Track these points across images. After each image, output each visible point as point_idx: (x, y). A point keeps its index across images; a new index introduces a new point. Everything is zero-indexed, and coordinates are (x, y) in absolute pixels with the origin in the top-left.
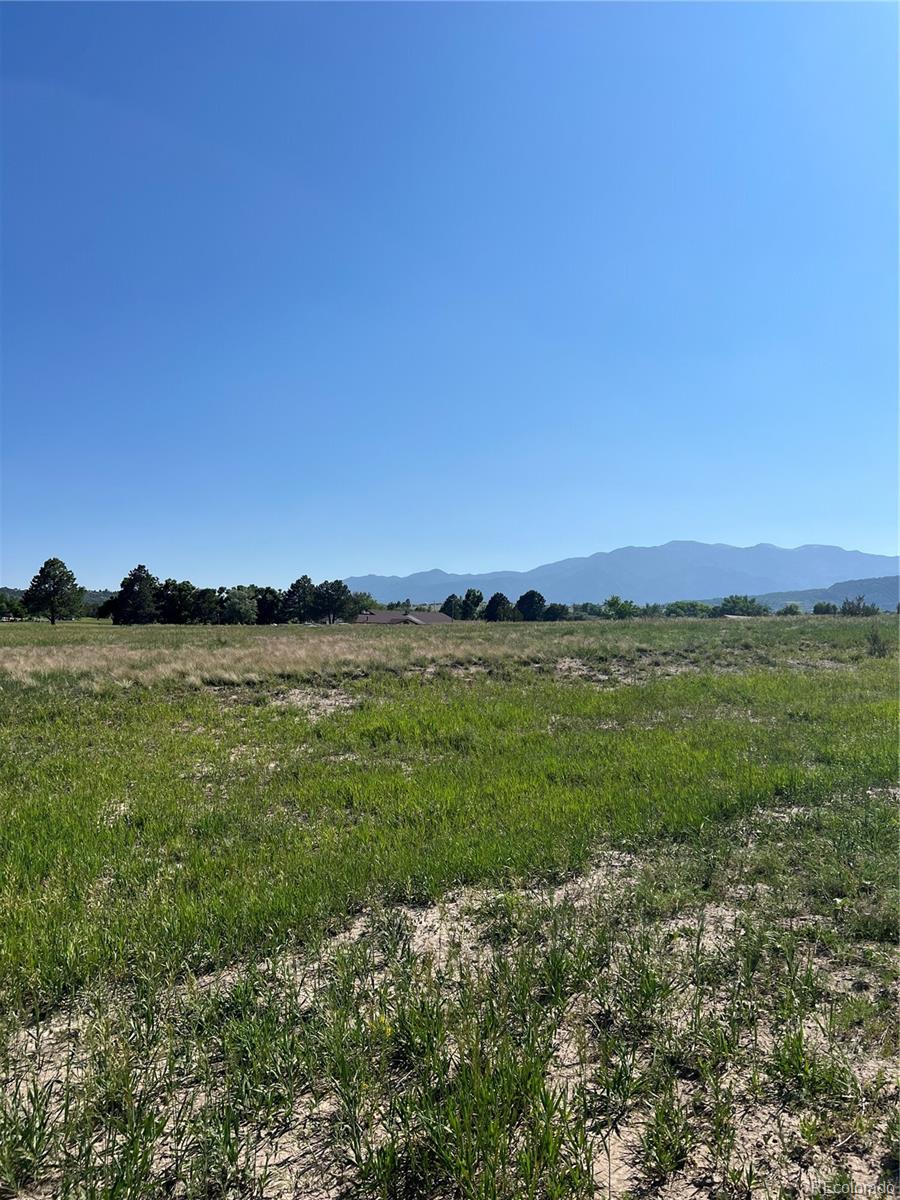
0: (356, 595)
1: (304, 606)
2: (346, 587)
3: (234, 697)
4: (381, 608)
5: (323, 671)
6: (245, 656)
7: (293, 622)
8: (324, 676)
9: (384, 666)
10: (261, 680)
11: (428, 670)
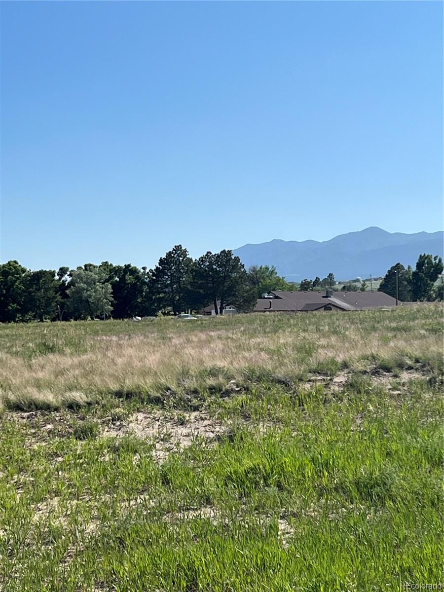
0: (254, 270)
1: (181, 290)
2: (237, 259)
3: (50, 427)
4: (291, 288)
5: (179, 385)
6: (73, 367)
7: (164, 314)
8: (180, 391)
9: (268, 374)
10: (89, 400)
11: (336, 380)
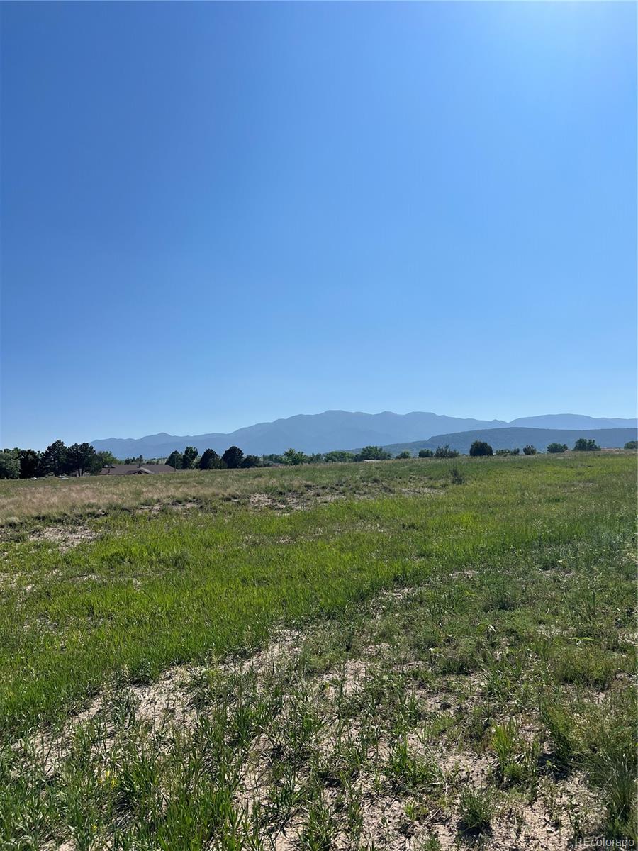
0: (100, 453)
1: (59, 463)
2: (91, 448)
4: (120, 463)
5: (71, 512)
6: (8, 503)
7: (50, 476)
8: (72, 516)
9: (120, 506)
10: (21, 521)
11: (155, 508)
